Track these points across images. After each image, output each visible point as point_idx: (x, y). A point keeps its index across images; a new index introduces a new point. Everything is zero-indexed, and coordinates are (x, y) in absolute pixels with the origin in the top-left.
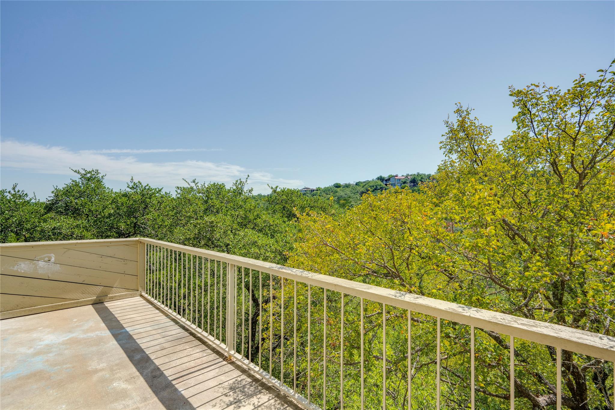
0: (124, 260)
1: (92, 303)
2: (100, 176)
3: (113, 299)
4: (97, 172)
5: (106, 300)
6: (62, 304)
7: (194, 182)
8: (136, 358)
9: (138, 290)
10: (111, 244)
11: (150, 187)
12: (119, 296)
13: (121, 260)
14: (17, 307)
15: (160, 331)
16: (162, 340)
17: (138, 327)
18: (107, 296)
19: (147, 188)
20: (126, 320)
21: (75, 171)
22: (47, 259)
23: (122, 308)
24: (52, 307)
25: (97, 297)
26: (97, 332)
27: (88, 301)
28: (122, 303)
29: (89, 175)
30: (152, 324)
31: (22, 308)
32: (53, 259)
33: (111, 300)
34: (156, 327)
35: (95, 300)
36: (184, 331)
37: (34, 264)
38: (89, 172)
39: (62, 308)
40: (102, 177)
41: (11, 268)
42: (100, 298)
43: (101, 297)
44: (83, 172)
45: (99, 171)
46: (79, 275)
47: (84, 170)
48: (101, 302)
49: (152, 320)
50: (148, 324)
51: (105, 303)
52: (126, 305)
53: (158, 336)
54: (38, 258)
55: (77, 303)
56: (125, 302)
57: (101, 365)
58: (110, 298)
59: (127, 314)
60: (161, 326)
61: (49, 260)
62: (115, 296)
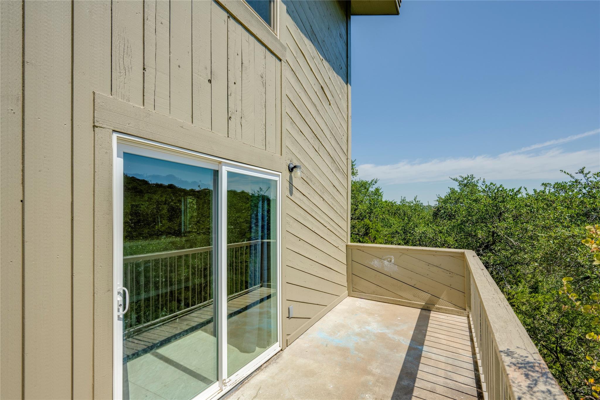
0: (451, 272)
1: (421, 307)
2: (475, 180)
3: (439, 310)
4: (472, 177)
5: (433, 310)
6: (399, 301)
7: (582, 172)
8: (403, 383)
9: (465, 310)
10: (436, 254)
11: (503, 188)
12: (446, 310)
13: (447, 272)
14: (373, 293)
15: (449, 368)
16: (441, 381)
17: (434, 351)
18: (434, 305)
19: (501, 189)
20: (432, 338)
21: (454, 180)
22: (389, 259)
23: (440, 324)
24: (393, 300)
25: (426, 304)
26: (402, 338)
27: (418, 304)
28: (446, 318)
29: (465, 181)
30: (449, 354)
31: (376, 295)
32: (393, 261)
33: (438, 311)
34: (450, 361)
35: (424, 306)
36: (475, 385)
37: (382, 262)
38: (466, 178)
39: (400, 304)
40: (477, 181)
41: (370, 263)
42: (429, 306)
43: (429, 304)
44: (460, 179)
45: (474, 176)
46: (410, 278)
47: (461, 177)
48: (429, 309)
49: (454, 350)
50: (445, 353)
51: (432, 312)
52: (447, 321)
53: (442, 373)
54: (384, 257)
55: (410, 303)
56: (449, 318)
57: (377, 370)
58: (436, 309)
59: (438, 331)
60: (456, 363)
61: (391, 261)
62: (441, 309)
